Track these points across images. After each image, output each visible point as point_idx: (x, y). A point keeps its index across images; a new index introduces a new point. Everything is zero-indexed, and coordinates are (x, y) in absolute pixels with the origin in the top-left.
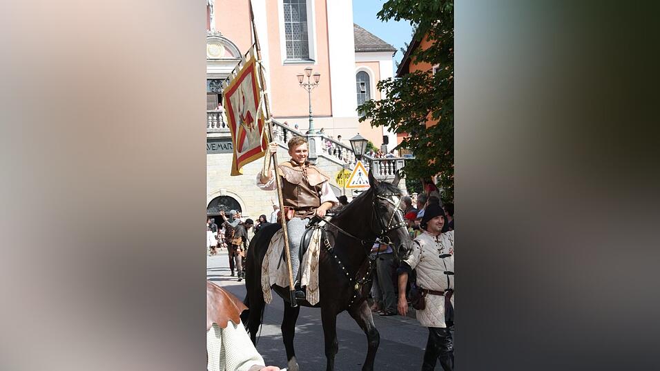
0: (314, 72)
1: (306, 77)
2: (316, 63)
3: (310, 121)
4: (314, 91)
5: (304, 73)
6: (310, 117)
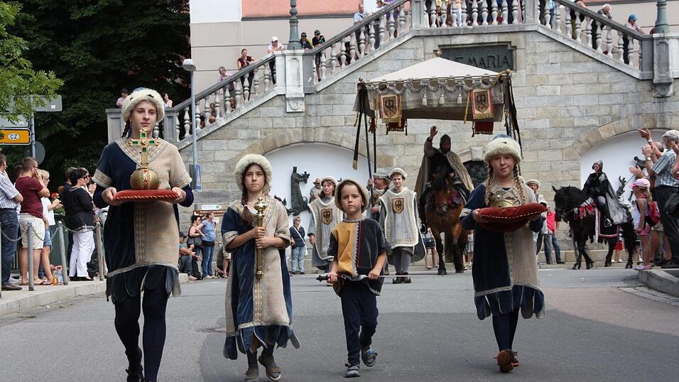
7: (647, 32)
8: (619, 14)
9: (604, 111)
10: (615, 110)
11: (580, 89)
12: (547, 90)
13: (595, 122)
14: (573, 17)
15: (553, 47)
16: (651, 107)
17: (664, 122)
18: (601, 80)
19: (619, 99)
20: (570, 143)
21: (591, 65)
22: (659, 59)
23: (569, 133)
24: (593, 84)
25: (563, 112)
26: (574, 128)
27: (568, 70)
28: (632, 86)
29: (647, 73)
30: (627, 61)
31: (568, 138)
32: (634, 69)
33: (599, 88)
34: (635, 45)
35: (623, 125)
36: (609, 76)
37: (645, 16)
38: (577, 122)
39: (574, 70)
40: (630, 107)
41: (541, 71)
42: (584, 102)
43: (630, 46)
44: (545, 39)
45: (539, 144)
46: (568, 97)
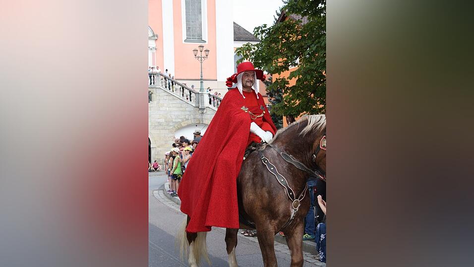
0: (205, 49)
1: (199, 52)
2: (207, 43)
3: (201, 82)
4: (205, 62)
5: (198, 49)
6: (202, 80)
7: (198, 91)
8: (189, 84)
9: (183, 117)
10: (187, 117)
11: (175, 109)
12: (164, 108)
13: (180, 120)
14: (173, 84)
15: (166, 94)
16: (199, 116)
17: (203, 121)
18: (182, 106)
19: (188, 113)
20: (172, 127)
21: (179, 101)
22: (201, 101)
23: (171, 124)
24: (178, 107)
25: (169, 116)
26: (173, 122)
27: (171, 102)
28: (192, 109)
29: (197, 106)
30: (191, 101)
31: (171, 126)
32: (193, 104)
33: (181, 109)
34: (193, 95)
35: (189, 122)
36: (185, 105)
37: (197, 86)
38: (174, 121)
39: (173, 102)
40: (192, 116)
41: (161, 102)
42: (176, 113)
43: (192, 95)
44: (163, 91)
45: (161, 127)
46: (171, 111)
